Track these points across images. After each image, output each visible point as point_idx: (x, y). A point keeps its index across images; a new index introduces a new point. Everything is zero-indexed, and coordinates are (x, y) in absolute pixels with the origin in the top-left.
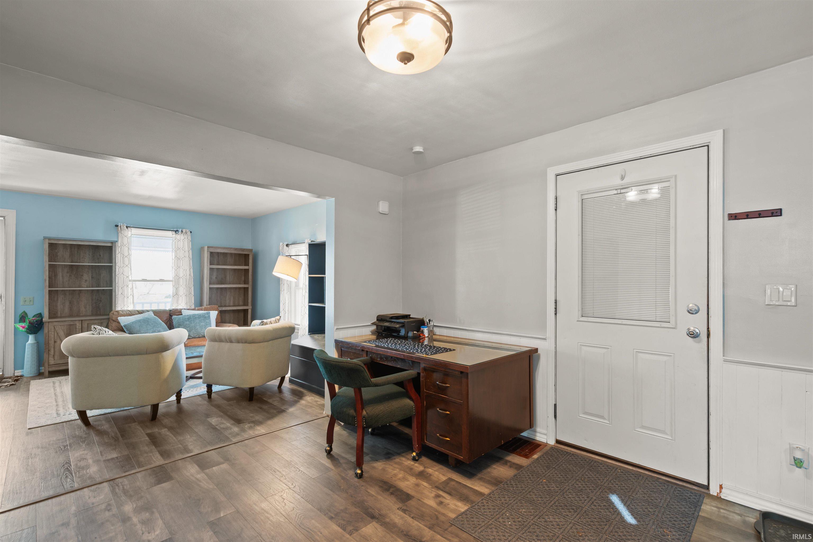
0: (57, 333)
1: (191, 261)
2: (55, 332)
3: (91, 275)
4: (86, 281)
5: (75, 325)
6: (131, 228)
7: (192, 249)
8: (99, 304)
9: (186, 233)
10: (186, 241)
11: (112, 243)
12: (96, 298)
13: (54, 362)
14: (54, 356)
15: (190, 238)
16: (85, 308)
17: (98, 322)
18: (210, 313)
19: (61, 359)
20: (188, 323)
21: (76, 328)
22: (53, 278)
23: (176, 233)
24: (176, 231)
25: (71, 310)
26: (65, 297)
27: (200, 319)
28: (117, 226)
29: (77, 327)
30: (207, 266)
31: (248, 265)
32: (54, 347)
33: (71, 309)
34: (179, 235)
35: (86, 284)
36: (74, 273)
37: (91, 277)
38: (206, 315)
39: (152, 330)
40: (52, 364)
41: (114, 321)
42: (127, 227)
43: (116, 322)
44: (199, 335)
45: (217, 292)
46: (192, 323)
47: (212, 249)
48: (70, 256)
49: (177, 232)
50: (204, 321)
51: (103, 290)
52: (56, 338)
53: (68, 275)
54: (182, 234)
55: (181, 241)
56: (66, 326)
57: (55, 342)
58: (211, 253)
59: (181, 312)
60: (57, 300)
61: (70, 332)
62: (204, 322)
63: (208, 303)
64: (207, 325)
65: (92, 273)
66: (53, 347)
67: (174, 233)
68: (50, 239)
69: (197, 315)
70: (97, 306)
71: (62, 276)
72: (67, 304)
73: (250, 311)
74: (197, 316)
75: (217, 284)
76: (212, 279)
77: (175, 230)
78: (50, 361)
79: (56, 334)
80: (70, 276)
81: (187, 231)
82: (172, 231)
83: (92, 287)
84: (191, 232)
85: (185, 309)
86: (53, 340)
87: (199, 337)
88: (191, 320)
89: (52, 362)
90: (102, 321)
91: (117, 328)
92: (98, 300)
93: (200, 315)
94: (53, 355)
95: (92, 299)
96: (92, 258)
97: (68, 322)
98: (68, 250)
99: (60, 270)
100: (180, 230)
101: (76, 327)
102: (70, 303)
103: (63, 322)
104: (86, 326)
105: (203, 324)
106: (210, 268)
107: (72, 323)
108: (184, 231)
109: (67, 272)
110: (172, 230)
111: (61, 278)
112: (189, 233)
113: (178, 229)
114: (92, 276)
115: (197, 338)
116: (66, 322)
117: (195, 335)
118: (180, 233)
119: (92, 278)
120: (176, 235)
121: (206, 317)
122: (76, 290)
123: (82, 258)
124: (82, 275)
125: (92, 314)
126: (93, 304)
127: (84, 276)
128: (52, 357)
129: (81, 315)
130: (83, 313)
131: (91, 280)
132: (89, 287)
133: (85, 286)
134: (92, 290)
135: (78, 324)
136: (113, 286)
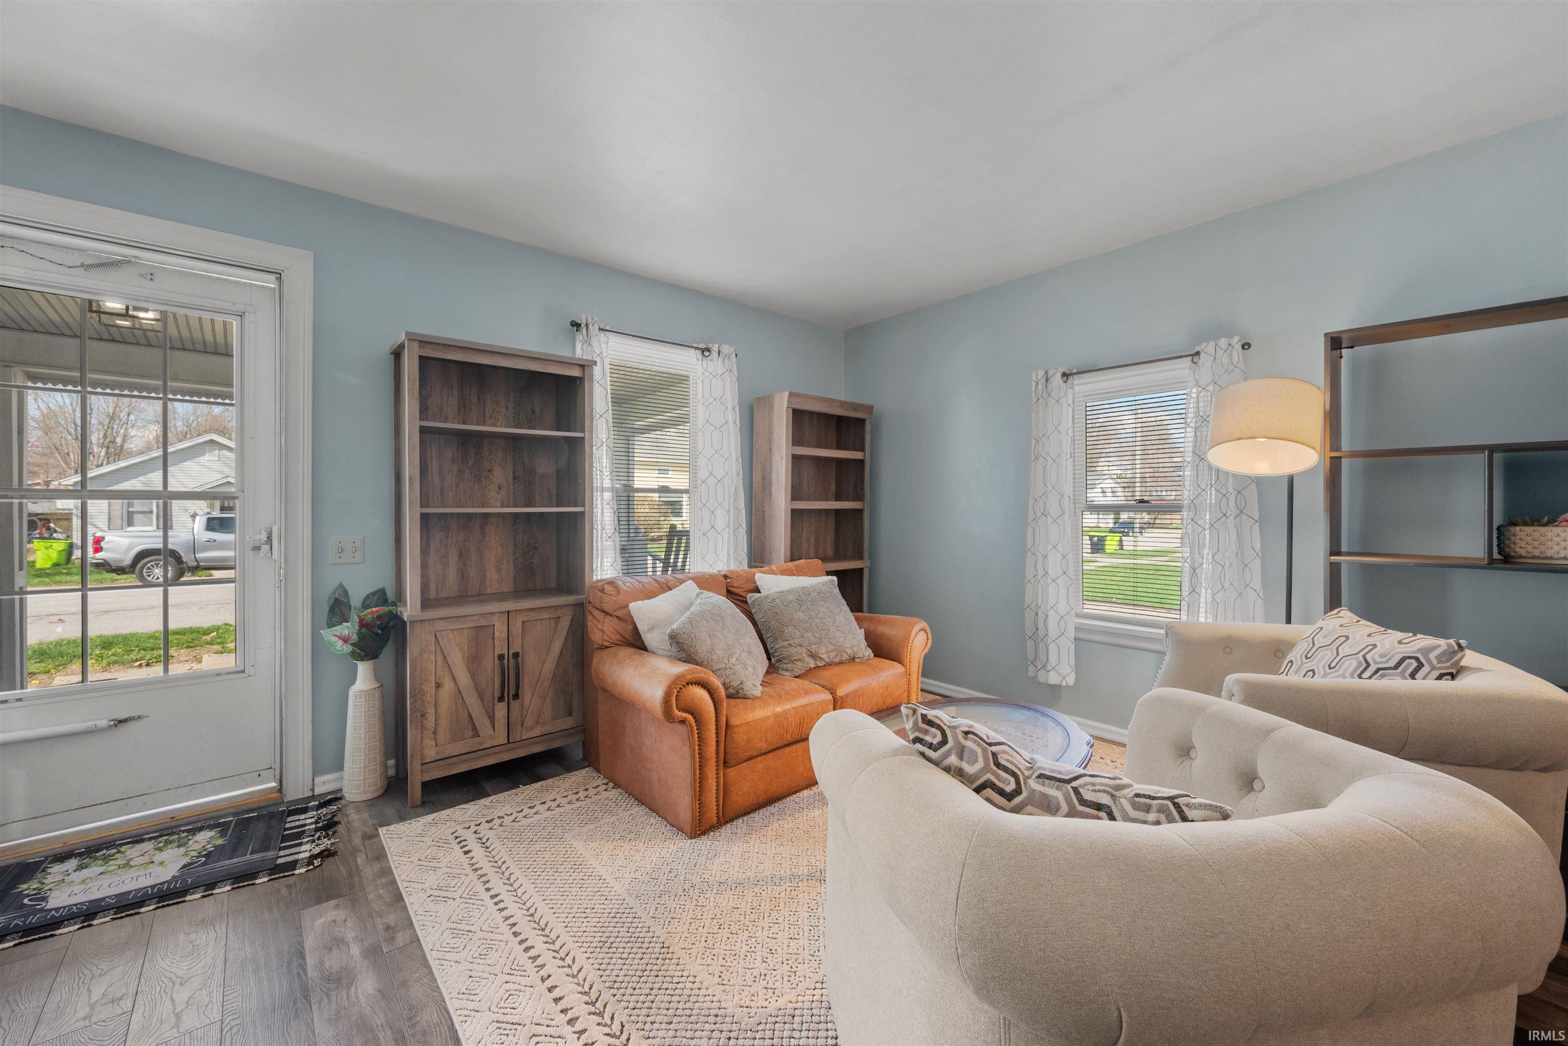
0: (445, 657)
2: (439, 650)
3: (511, 471)
4: (500, 487)
5: (491, 628)
6: (606, 333)
8: (533, 557)
9: (728, 358)
10: (728, 378)
11: (582, 367)
12: (523, 540)
13: (437, 753)
14: (435, 733)
15: (736, 369)
16: (499, 570)
17: (547, 617)
19: (456, 741)
21: (493, 639)
23: (703, 355)
24: (702, 351)
28: (576, 325)
29: (496, 633)
30: (787, 448)
31: (863, 450)
32: (435, 704)
33: (463, 574)
34: (710, 360)
35: (499, 496)
36: (470, 462)
37: (511, 476)
40: (429, 760)
41: (606, 613)
42: (601, 330)
43: (611, 615)
47: (797, 400)
48: (459, 410)
49: (706, 353)
51: (542, 514)
52: (440, 673)
53: (455, 469)
55: (718, 377)
56: (466, 631)
57: (438, 686)
58: (794, 412)
61: (478, 650)
65: (514, 464)
66: (433, 703)
67: (699, 353)
68: (424, 343)
72: (453, 558)
73: (866, 571)
77: (702, 346)
78: (426, 751)
79: (440, 658)
80: (460, 471)
81: (732, 351)
82: (693, 348)
83: (515, 506)
84: (738, 355)
86: (433, 680)
89: (431, 753)
90: (559, 613)
91: (618, 637)
92: (528, 545)
94: (432, 730)
95: (515, 544)
96: (514, 418)
97: (472, 618)
98: (455, 392)
100: (715, 348)
101: (494, 634)
102: (461, 555)
103: (460, 619)
104: (520, 631)
106: (793, 454)
107: (483, 623)
108: (723, 350)
109: (454, 461)
110: (695, 345)
112: (735, 357)
113: (710, 346)
114: (514, 473)
116: (469, 618)
118: (714, 354)
119: (514, 478)
120: (707, 360)
122: (476, 514)
123: (490, 416)
124: (490, 471)
125: (515, 588)
126: (516, 558)
127: (496, 474)
128: (432, 735)
129: (489, 591)
130: (492, 587)
131: (511, 485)
132: (508, 506)
133: (499, 504)
134: (517, 515)
135: (498, 625)
136: (584, 501)
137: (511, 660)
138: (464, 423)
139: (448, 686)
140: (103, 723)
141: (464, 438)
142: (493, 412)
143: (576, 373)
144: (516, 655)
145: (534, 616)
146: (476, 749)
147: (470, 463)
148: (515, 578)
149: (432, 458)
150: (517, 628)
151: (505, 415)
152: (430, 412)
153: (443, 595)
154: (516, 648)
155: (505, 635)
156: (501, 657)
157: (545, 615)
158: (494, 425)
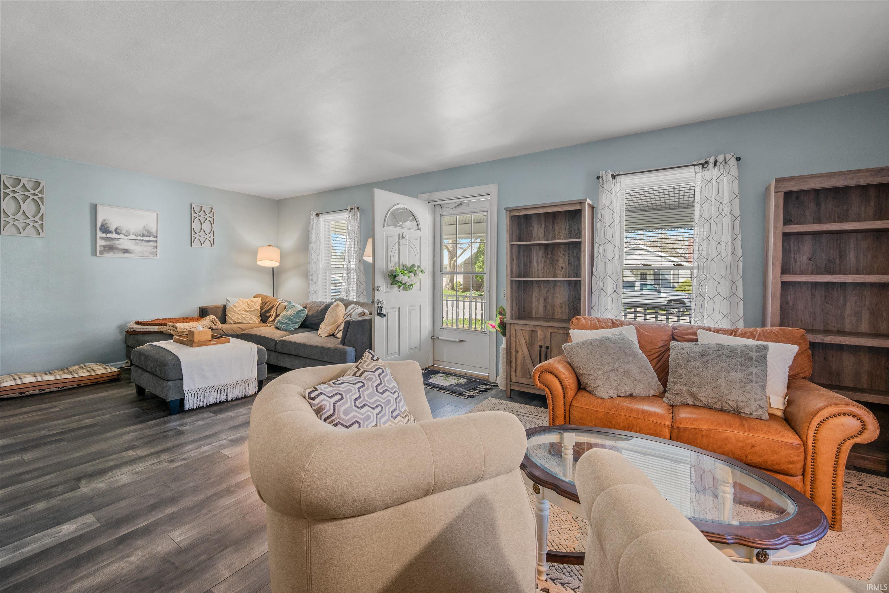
1: (738, 223)
3: (568, 260)
4: (562, 268)
5: (537, 332)
7: (741, 196)
9: (726, 163)
10: (725, 180)
11: (580, 204)
15: (734, 171)
18: (766, 348)
20: (698, 363)
21: (538, 337)
22: (528, 264)
23: (703, 167)
24: (703, 165)
25: (546, 309)
26: (540, 291)
27: (733, 361)
28: (597, 178)
29: (539, 335)
30: (776, 227)
34: (708, 170)
35: (562, 273)
37: (567, 263)
38: (751, 354)
39: (612, 365)
40: (514, 381)
42: (614, 177)
44: (722, 404)
45: (813, 295)
46: (707, 366)
47: (789, 183)
48: (545, 234)
49: (705, 166)
50: (743, 368)
51: (576, 281)
52: (517, 347)
53: (543, 260)
54: (716, 168)
55: (714, 181)
56: (527, 331)
57: (517, 352)
58: (787, 195)
59: (695, 334)
60: (532, 294)
61: (532, 341)
62: (741, 371)
63: (777, 320)
64: (752, 382)
65: (569, 257)
66: (515, 358)
67: (698, 169)
68: (511, 210)
69: (728, 347)
70: (575, 306)
71: (537, 262)
74: (725, 352)
75: (812, 273)
76: (798, 263)
77: (702, 161)
79: (517, 341)
80: (545, 261)
81: (728, 156)
82: (694, 165)
83: (568, 278)
84: (738, 159)
85: (709, 329)
86: (515, 349)
87: (722, 411)
88: (708, 360)
89: (514, 378)
92: (575, 297)
93: (736, 350)
95: (569, 295)
96: (569, 234)
97: (529, 326)
98: (543, 226)
99: (535, 255)
100: (713, 160)
102: (545, 299)
103: (524, 326)
105: (738, 375)
106: (783, 233)
107: (534, 329)
108: (721, 158)
109: (542, 257)
110: (695, 163)
111: (536, 265)
112: (733, 162)
113: (708, 159)
114: (569, 261)
115: (717, 410)
116: (528, 326)
117: (711, 401)
118: (711, 165)
119: (569, 264)
120: (704, 172)
121: (751, 359)
122: (551, 281)
123: (558, 235)
124: (557, 261)
125: (568, 318)
126: (570, 303)
127: (560, 262)
128: (514, 371)
129: (556, 318)
130: (558, 316)
131: (567, 267)
132: (566, 277)
133: (561, 276)
134: (570, 281)
135: (539, 331)
136: (581, 275)
137: (545, 349)
138: (547, 240)
139: (520, 353)
140: (457, 340)
141: (546, 246)
142: (559, 232)
143: (577, 207)
144: (547, 348)
145: (556, 330)
146: (530, 384)
147: (549, 257)
148: (569, 313)
149: (534, 256)
150: (548, 335)
151: (565, 233)
152: (533, 236)
153: (538, 316)
154: (547, 344)
155: (542, 337)
156: (541, 347)
157: (561, 331)
158: (560, 239)
